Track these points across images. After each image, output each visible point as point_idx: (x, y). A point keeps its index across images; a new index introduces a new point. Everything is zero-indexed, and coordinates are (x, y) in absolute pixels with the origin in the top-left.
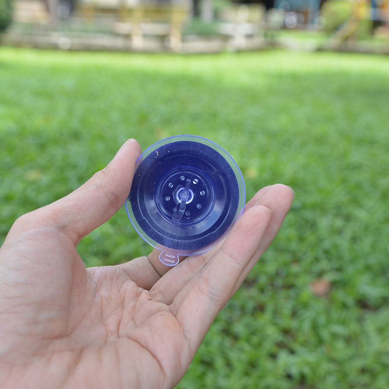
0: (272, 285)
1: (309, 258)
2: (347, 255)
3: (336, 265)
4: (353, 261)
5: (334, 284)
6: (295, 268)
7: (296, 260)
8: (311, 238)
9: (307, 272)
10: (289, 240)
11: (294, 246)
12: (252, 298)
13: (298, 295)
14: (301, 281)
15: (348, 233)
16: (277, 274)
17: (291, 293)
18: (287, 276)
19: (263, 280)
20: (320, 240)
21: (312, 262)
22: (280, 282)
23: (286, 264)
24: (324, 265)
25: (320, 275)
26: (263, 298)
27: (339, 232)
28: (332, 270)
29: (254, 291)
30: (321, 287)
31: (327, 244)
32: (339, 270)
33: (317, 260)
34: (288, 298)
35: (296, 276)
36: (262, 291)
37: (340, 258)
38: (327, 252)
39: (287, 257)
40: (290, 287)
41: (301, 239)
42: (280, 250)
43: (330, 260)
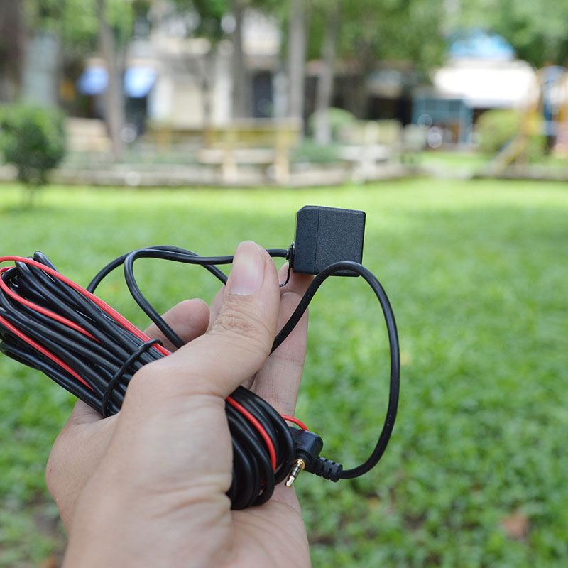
0: (448, 524)
1: (496, 481)
2: (550, 478)
3: (535, 491)
4: (559, 486)
5: (533, 521)
6: (478, 498)
7: (478, 487)
8: (496, 453)
9: (498, 505)
10: (464, 455)
11: (472, 464)
12: (421, 544)
13: (485, 539)
14: (488, 516)
15: (548, 443)
16: (453, 507)
17: (476, 535)
18: (467, 510)
19: (434, 517)
20: (510, 456)
21: (500, 488)
22: (458, 519)
23: (465, 493)
24: (517, 492)
25: (514, 506)
26: (437, 545)
27: (534, 442)
28: (530, 500)
29: (422, 534)
30: (515, 524)
31: (519, 461)
32: (540, 499)
33: (507, 484)
34: (472, 543)
35: (480, 509)
36: (434, 533)
37: (540, 481)
38: (519, 473)
39: (464, 482)
40: (472, 526)
41: (482, 454)
42: (452, 471)
43: (526, 485)
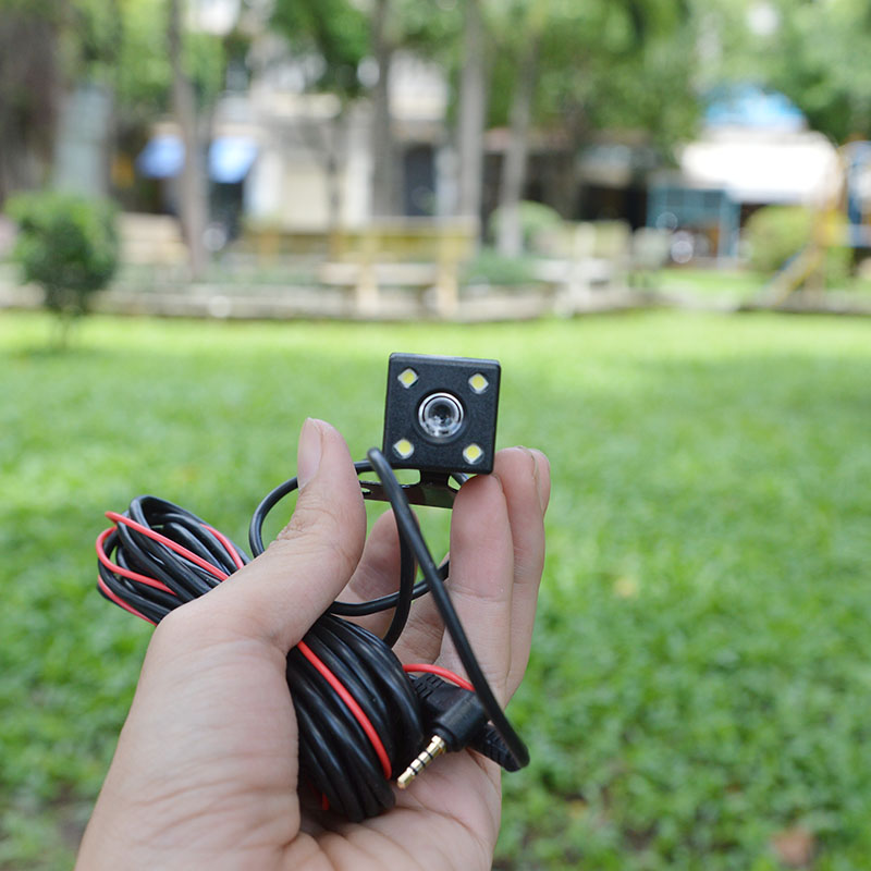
0: (689, 841)
1: (764, 778)
2: (847, 775)
3: (824, 795)
4: (860, 787)
5: (822, 841)
6: (736, 804)
7: (738, 786)
8: (766, 735)
9: (769, 814)
10: (717, 737)
11: (729, 751)
13: (747, 867)
14: (751, 832)
15: (845, 721)
16: (699, 817)
17: (733, 860)
18: (720, 821)
19: (668, 831)
20: (787, 739)
21: (772, 789)
22: (705, 835)
23: (716, 794)
24: (797, 795)
25: (791, 817)
27: (825, 719)
28: (816, 808)
29: (649, 858)
30: (793, 844)
31: (801, 747)
32: (832, 807)
33: (781, 783)
35: (739, 820)
36: (668, 857)
37: (832, 779)
38: (800, 766)
39: (716, 778)
40: (727, 846)
41: (744, 736)
42: (698, 761)
43: (810, 784)
